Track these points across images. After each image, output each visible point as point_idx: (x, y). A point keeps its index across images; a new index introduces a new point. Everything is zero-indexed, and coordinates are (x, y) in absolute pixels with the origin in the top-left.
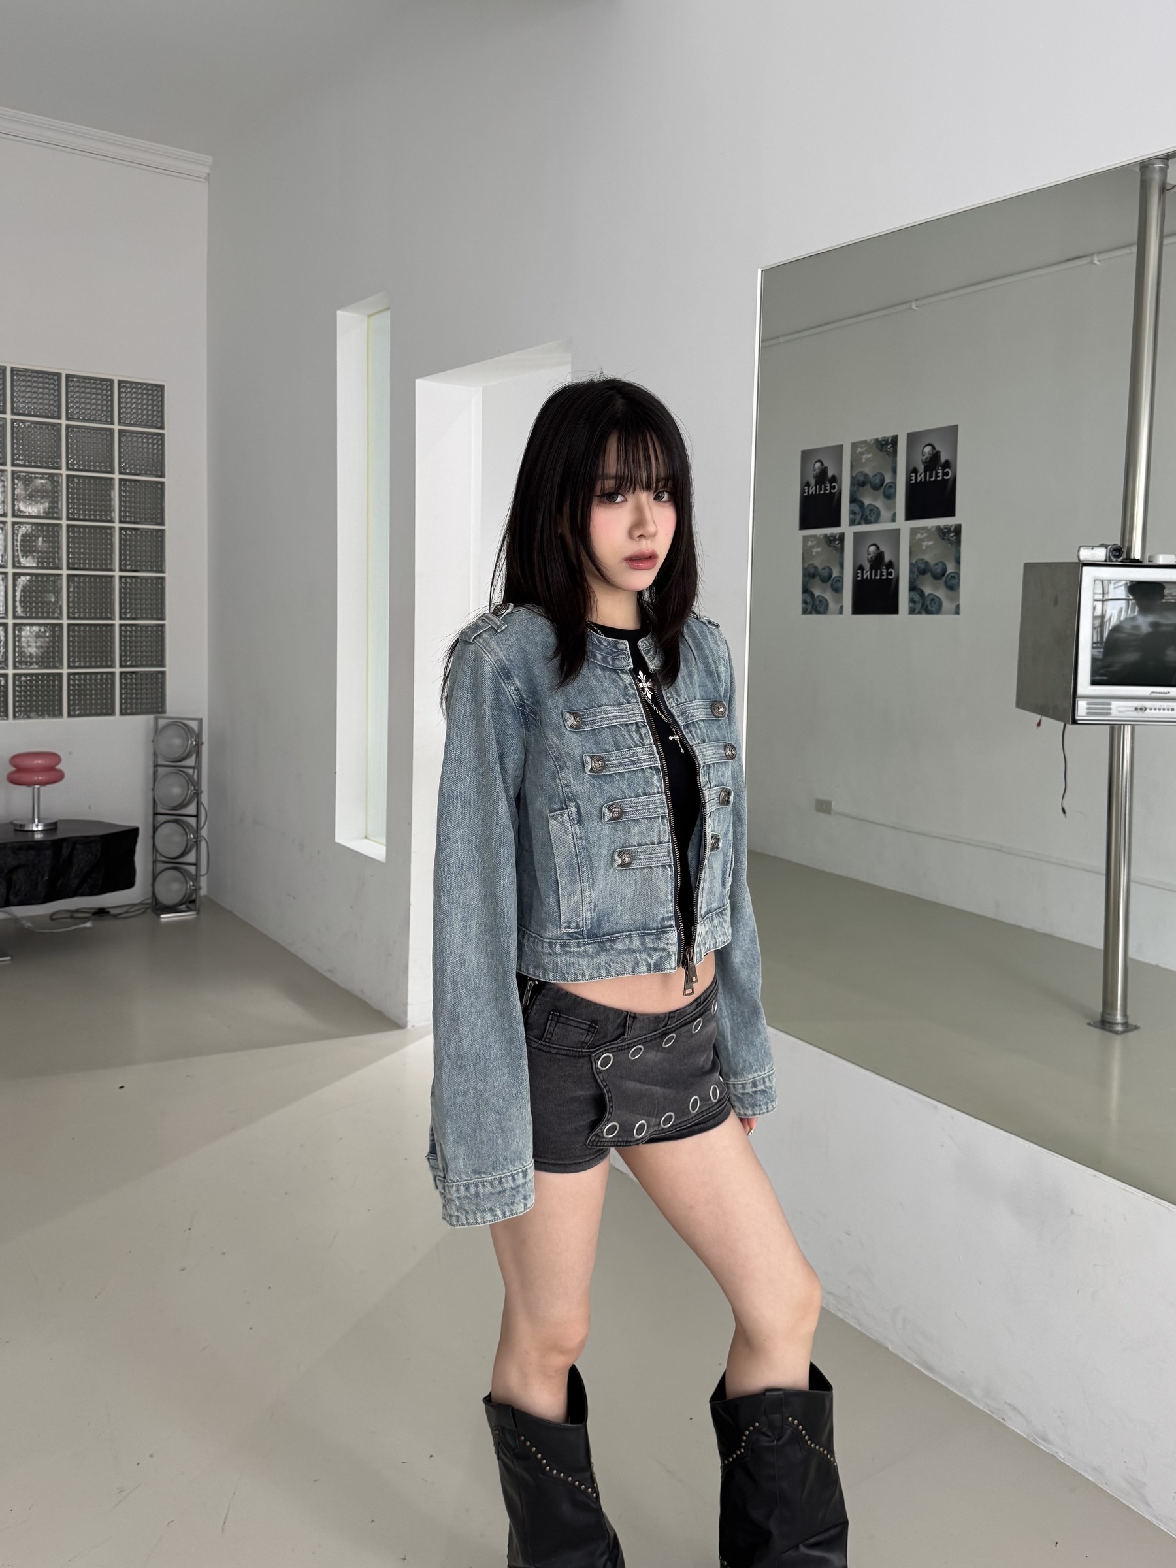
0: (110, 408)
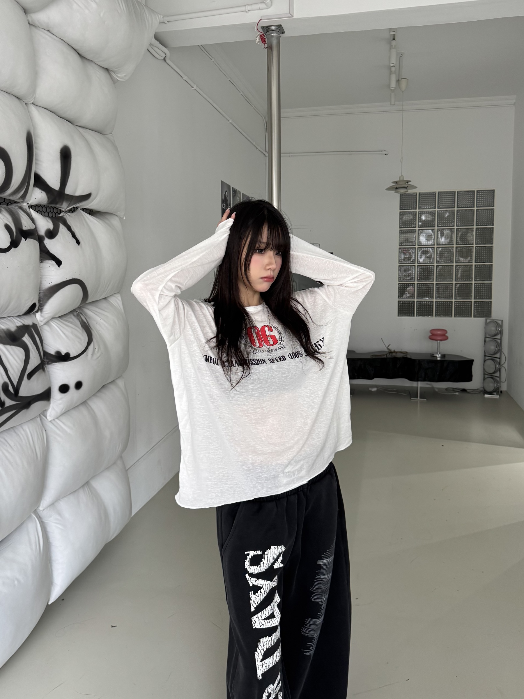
0: (473, 202)
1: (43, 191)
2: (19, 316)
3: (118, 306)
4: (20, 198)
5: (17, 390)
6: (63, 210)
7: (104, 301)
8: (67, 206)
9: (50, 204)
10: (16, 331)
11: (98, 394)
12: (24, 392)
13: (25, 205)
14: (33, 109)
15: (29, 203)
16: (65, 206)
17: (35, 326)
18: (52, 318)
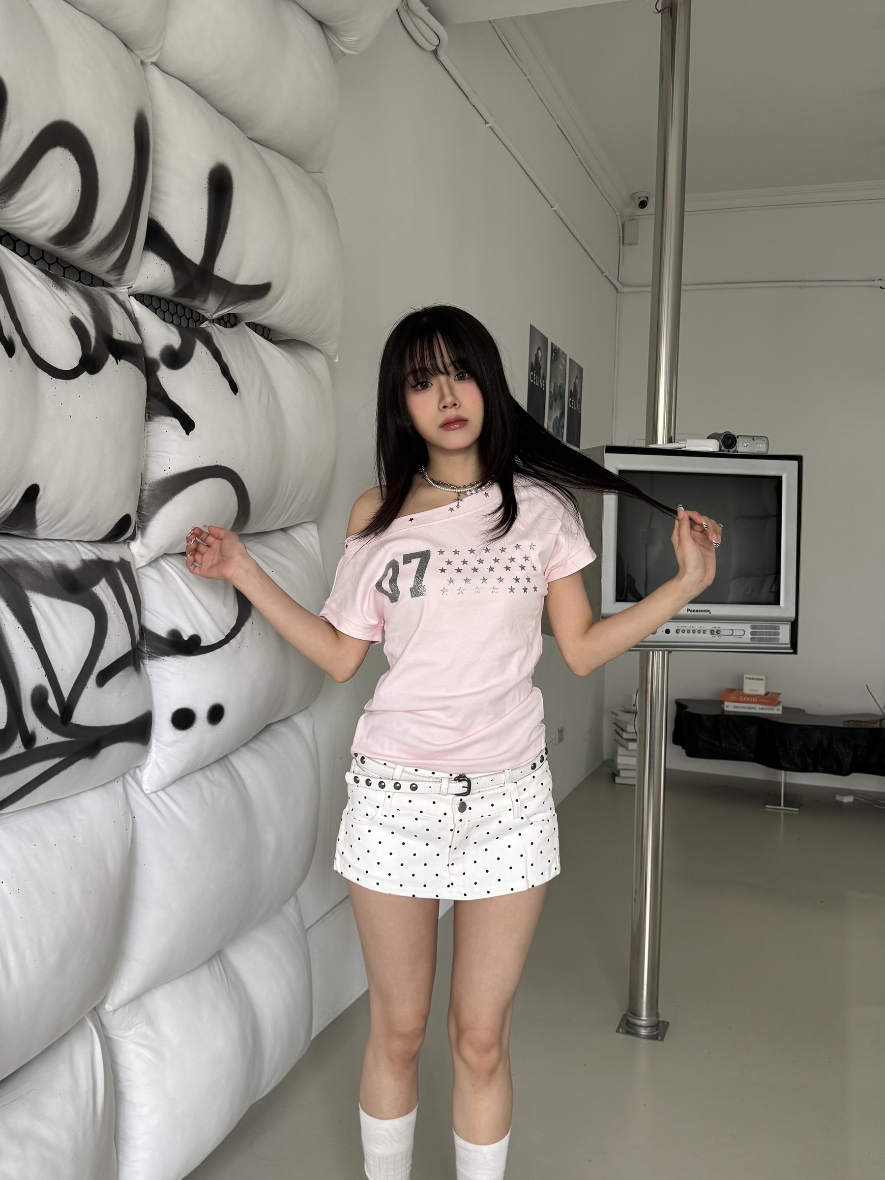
1: (164, 263)
2: (89, 542)
3: (310, 548)
4: (111, 270)
5: (68, 708)
6: (207, 315)
7: (280, 534)
8: (217, 306)
9: (181, 297)
10: (79, 570)
11: (254, 745)
12: (83, 715)
13: (122, 291)
14: (155, 75)
15: (131, 287)
16: (211, 307)
17: (125, 566)
18: (164, 554)
